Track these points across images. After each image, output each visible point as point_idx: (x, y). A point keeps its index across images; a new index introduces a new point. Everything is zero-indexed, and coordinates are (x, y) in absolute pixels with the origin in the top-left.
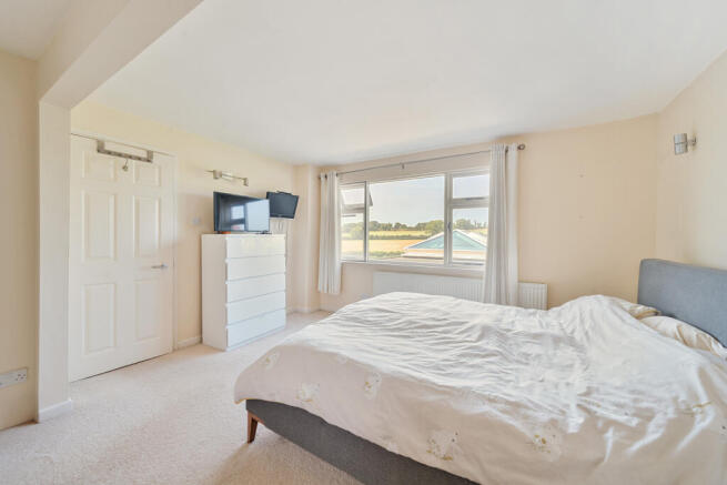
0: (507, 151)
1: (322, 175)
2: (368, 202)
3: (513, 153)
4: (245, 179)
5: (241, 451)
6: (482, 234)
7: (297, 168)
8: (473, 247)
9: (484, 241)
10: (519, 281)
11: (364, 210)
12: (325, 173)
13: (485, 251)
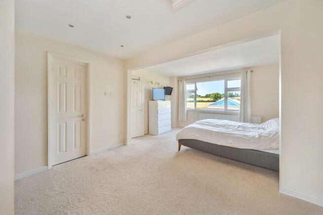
0: (247, 72)
1: (180, 80)
2: (196, 89)
3: (249, 73)
4: (159, 83)
5: (177, 153)
6: (238, 99)
7: (171, 78)
8: (235, 105)
9: (239, 102)
10: (252, 116)
11: (195, 92)
12: (181, 79)
13: (239, 106)
